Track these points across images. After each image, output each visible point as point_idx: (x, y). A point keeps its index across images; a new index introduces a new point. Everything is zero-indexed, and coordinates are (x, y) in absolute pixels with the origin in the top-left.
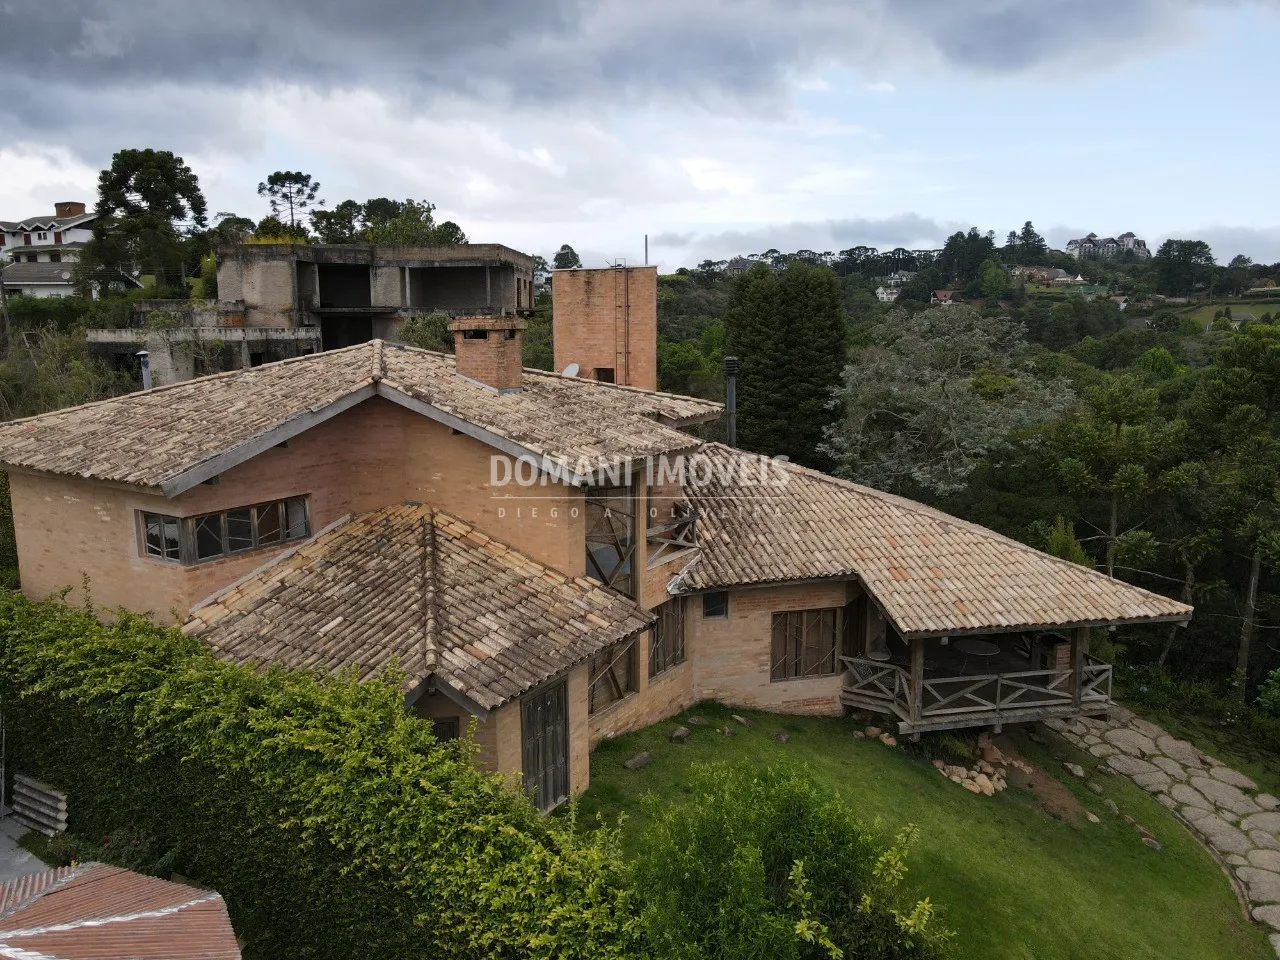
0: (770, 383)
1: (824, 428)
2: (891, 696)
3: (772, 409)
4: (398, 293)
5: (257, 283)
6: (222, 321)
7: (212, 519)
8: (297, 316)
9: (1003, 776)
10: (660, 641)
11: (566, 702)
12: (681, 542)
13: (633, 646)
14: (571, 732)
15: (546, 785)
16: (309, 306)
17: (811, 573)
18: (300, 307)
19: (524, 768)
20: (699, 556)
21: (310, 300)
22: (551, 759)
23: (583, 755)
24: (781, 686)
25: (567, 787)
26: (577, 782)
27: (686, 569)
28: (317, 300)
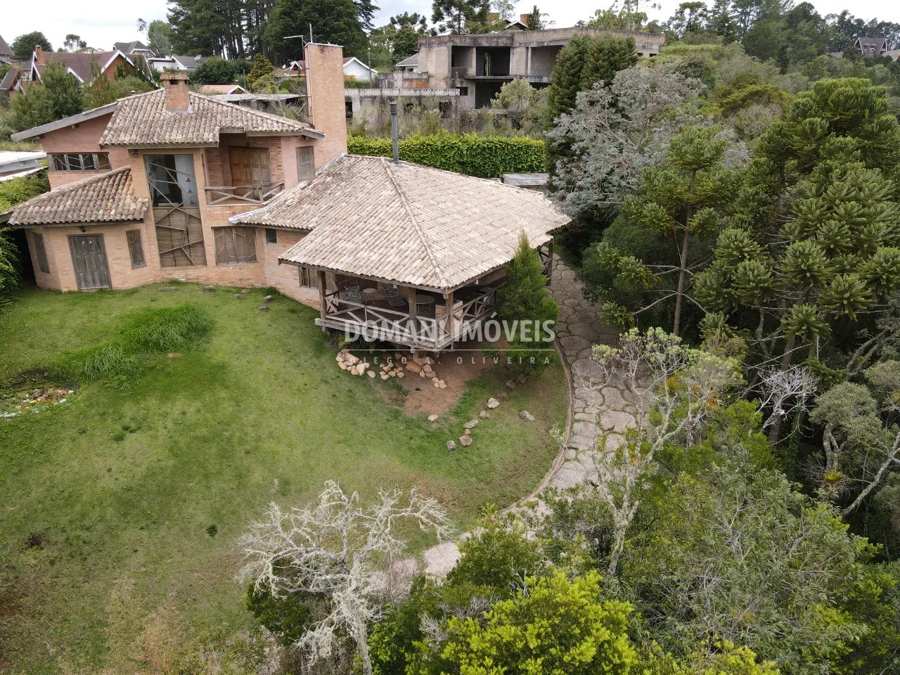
4: (523, 66)
5: (434, 60)
6: (407, 84)
7: (61, 155)
8: (450, 82)
9: (396, 376)
10: (229, 246)
11: (104, 246)
12: (244, 198)
13: (202, 243)
14: (110, 259)
15: (93, 276)
16: (463, 75)
17: (296, 226)
18: (453, 76)
19: (74, 264)
20: (265, 209)
21: (465, 71)
22: (95, 266)
23: (122, 272)
24: (305, 289)
25: (109, 282)
26: (117, 283)
27: (251, 213)
28: (472, 71)
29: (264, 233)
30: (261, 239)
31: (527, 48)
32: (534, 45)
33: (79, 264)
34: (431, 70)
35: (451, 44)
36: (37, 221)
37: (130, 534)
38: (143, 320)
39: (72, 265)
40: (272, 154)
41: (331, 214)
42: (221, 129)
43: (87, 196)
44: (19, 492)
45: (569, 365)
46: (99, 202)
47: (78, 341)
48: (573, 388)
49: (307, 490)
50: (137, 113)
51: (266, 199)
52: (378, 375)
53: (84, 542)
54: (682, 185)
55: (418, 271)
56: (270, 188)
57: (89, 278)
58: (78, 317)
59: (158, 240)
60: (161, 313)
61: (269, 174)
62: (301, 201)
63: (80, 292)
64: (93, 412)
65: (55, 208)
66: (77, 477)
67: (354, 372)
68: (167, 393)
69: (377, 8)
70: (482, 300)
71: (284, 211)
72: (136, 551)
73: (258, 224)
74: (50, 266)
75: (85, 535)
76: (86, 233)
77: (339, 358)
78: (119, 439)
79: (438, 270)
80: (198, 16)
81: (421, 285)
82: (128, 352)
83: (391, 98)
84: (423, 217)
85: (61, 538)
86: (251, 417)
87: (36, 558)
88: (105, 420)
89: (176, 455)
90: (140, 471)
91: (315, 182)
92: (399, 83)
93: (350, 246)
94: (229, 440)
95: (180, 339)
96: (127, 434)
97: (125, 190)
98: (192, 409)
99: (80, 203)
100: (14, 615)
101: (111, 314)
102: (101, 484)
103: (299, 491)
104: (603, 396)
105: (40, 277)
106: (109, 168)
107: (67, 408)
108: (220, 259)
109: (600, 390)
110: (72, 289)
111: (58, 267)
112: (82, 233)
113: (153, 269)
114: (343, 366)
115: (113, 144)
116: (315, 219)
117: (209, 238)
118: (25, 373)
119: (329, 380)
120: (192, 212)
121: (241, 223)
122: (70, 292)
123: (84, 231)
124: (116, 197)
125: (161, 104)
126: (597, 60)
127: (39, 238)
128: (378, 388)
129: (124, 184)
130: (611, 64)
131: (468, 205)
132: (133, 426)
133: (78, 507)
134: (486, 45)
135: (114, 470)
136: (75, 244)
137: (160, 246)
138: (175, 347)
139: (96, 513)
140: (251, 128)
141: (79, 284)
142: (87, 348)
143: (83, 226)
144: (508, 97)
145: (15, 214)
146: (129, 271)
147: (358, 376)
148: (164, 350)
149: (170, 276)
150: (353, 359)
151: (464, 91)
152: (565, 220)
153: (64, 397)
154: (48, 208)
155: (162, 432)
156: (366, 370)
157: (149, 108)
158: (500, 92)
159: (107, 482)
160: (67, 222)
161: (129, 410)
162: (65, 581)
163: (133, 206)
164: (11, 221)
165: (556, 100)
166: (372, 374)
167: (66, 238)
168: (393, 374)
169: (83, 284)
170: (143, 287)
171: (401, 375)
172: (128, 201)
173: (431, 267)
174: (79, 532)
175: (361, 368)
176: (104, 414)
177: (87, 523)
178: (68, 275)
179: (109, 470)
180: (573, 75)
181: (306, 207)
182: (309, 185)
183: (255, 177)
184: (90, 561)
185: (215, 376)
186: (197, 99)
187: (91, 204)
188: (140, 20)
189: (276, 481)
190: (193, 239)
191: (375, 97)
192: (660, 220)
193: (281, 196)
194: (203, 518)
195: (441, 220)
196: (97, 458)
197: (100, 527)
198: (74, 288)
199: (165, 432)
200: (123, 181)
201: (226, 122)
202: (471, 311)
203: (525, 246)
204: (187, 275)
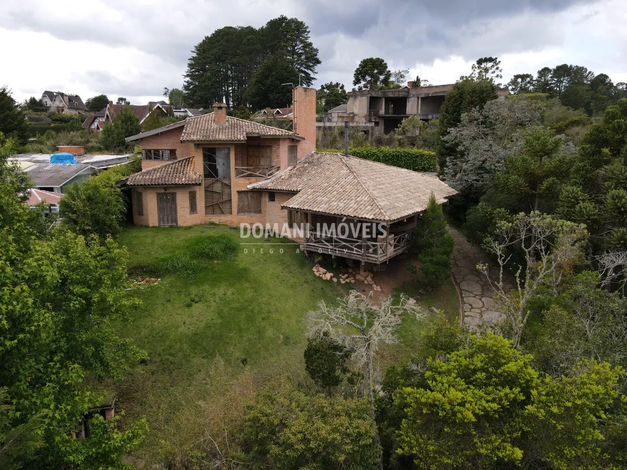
4: (416, 108)
5: (358, 106)
6: (340, 120)
7: (150, 151)
8: (368, 118)
9: (350, 282)
10: (246, 203)
11: (176, 199)
12: (257, 174)
13: (230, 200)
14: (178, 208)
15: (168, 218)
16: (376, 114)
17: (290, 189)
18: (370, 115)
19: (158, 210)
20: (269, 181)
21: (378, 111)
22: (169, 212)
23: (184, 216)
25: (176, 222)
26: (181, 222)
27: (260, 183)
28: (382, 112)
29: (267, 195)
30: (265, 199)
31: (418, 98)
32: (423, 96)
33: (161, 210)
34: (356, 111)
35: (369, 95)
36: (143, 183)
37: (197, 361)
38: (199, 241)
40: (274, 149)
41: (311, 183)
42: (247, 134)
43: (168, 171)
44: (135, 332)
45: (458, 284)
46: (175, 174)
47: (161, 252)
48: (462, 298)
49: (300, 343)
50: (198, 126)
51: (269, 175)
52: (339, 281)
53: (171, 363)
54: (534, 165)
55: (369, 212)
56: (271, 169)
57: (166, 219)
58: (161, 239)
59: (205, 198)
60: (209, 238)
61: (271, 162)
62: (290, 177)
63: (159, 227)
64: (173, 290)
65: (151, 177)
66: (167, 325)
67: (324, 278)
68: (215, 283)
69: (315, 79)
70: (404, 236)
71: (280, 182)
72: (200, 371)
73: (266, 189)
74: (144, 211)
75: (171, 358)
77: (314, 269)
78: (189, 306)
79: (382, 211)
80: (203, 85)
81: (373, 219)
82: (192, 258)
83: (330, 128)
84: (368, 184)
85: (158, 360)
86: (264, 299)
87: (144, 370)
88: (181, 295)
89: (222, 317)
90: (202, 325)
91: (298, 166)
92: (335, 119)
93: (325, 199)
94: (252, 311)
95: (221, 253)
96: (193, 303)
97: (189, 168)
98: (229, 293)
99: (165, 175)
100: (130, 403)
101: (179, 239)
102: (181, 330)
103: (295, 343)
104: (483, 302)
105: (136, 218)
106: (176, 158)
107: (159, 287)
108: (240, 211)
109: (480, 299)
111: (149, 212)
112: (165, 192)
113: (201, 216)
114: (317, 274)
115: (188, 140)
116: (301, 186)
117: (235, 198)
118: (133, 268)
119: (309, 281)
120: (226, 182)
121: (255, 188)
122: (154, 227)
123: (166, 190)
124: (184, 172)
125: (210, 121)
126: (472, 97)
127: (140, 195)
128: (339, 288)
129: (188, 166)
130: (481, 99)
131: (394, 180)
132: (196, 299)
133: (167, 343)
134: (392, 96)
135: (187, 323)
136: (160, 198)
137: (206, 202)
138: (217, 257)
139: (178, 346)
140: (263, 133)
141: (159, 222)
142: (169, 255)
143: (166, 187)
144: (406, 126)
145: (130, 179)
146: (188, 216)
147: (327, 280)
148: (211, 258)
149: (210, 220)
150: (322, 270)
151: (377, 124)
152: (453, 192)
153: (156, 282)
154: (147, 177)
155: (213, 304)
156: (331, 277)
157: (204, 122)
158: (401, 124)
159: (182, 329)
160: (159, 184)
161: (194, 291)
162: (159, 385)
163: (194, 177)
164: (128, 183)
165: (445, 121)
166: (335, 280)
167: (156, 194)
168: (348, 280)
169: (162, 222)
170: (195, 225)
171: (353, 281)
172: (191, 174)
173: (378, 210)
174: (168, 357)
175: (328, 276)
176: (180, 292)
177: (173, 351)
178: (154, 216)
179: (184, 323)
180: (457, 106)
181: (294, 179)
182: (294, 168)
183: (262, 163)
184: (174, 374)
185: (241, 275)
186: (230, 120)
187: (171, 175)
188: (166, 88)
189: (281, 337)
190: (225, 198)
191: (320, 127)
192: (520, 186)
193: (278, 174)
194: (238, 354)
195: (380, 187)
196: (177, 316)
197: (180, 355)
198: (156, 224)
199: (215, 304)
200: (187, 164)
201: (249, 130)
202: (399, 242)
203: (433, 201)
204: (220, 220)
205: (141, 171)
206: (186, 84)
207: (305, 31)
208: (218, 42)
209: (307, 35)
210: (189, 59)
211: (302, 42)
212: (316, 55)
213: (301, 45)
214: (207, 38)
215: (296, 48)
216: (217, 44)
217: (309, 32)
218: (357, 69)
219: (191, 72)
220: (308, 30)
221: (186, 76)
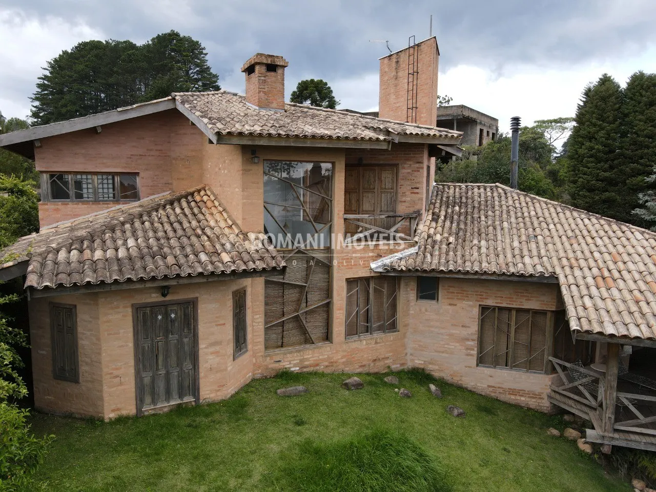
0: (602, 164)
1: (641, 195)
2: (593, 403)
3: (599, 184)
7: (60, 176)
10: (363, 309)
11: (196, 320)
12: (391, 232)
13: (329, 305)
14: (202, 345)
15: (168, 382)
19: (137, 362)
20: (416, 248)
22: (174, 362)
23: (219, 368)
24: (486, 371)
25: (195, 390)
26: (209, 390)
27: (399, 255)
29: (413, 285)
30: (407, 295)
33: (145, 359)
39: (132, 362)
43: (155, 231)
46: (185, 241)
51: (414, 234)
57: (161, 385)
59: (266, 304)
63: (138, 416)
65: (111, 252)
71: (451, 250)
74: (83, 368)
76: (168, 298)
97: (211, 221)
99: (153, 243)
105: (47, 390)
108: (352, 330)
110: (124, 413)
111: (105, 370)
112: (162, 299)
117: (340, 297)
120: (320, 255)
121: (394, 270)
122: (121, 420)
123: (164, 295)
129: (202, 214)
136: (145, 322)
137: (267, 315)
141: (140, 400)
145: (33, 267)
146: (230, 366)
149: (277, 365)
163: (250, 247)
167: (130, 310)
169: (148, 399)
172: (232, 237)
178: (121, 384)
182: (437, 216)
183: (367, 207)
187: (174, 244)
190: (317, 299)
198: (130, 409)
200: (196, 209)
204: (301, 361)
205: (37, 231)
206: (34, 109)
207: (202, 53)
208: (83, 57)
209: (204, 57)
210: (39, 78)
211: (197, 65)
212: (216, 82)
213: (198, 69)
214: (65, 53)
215: (190, 72)
216: (81, 59)
217: (206, 54)
218: (294, 92)
219: (42, 95)
220: (204, 52)
221: (33, 99)
